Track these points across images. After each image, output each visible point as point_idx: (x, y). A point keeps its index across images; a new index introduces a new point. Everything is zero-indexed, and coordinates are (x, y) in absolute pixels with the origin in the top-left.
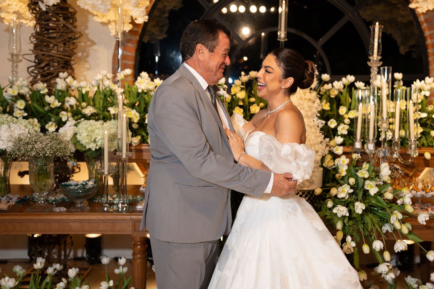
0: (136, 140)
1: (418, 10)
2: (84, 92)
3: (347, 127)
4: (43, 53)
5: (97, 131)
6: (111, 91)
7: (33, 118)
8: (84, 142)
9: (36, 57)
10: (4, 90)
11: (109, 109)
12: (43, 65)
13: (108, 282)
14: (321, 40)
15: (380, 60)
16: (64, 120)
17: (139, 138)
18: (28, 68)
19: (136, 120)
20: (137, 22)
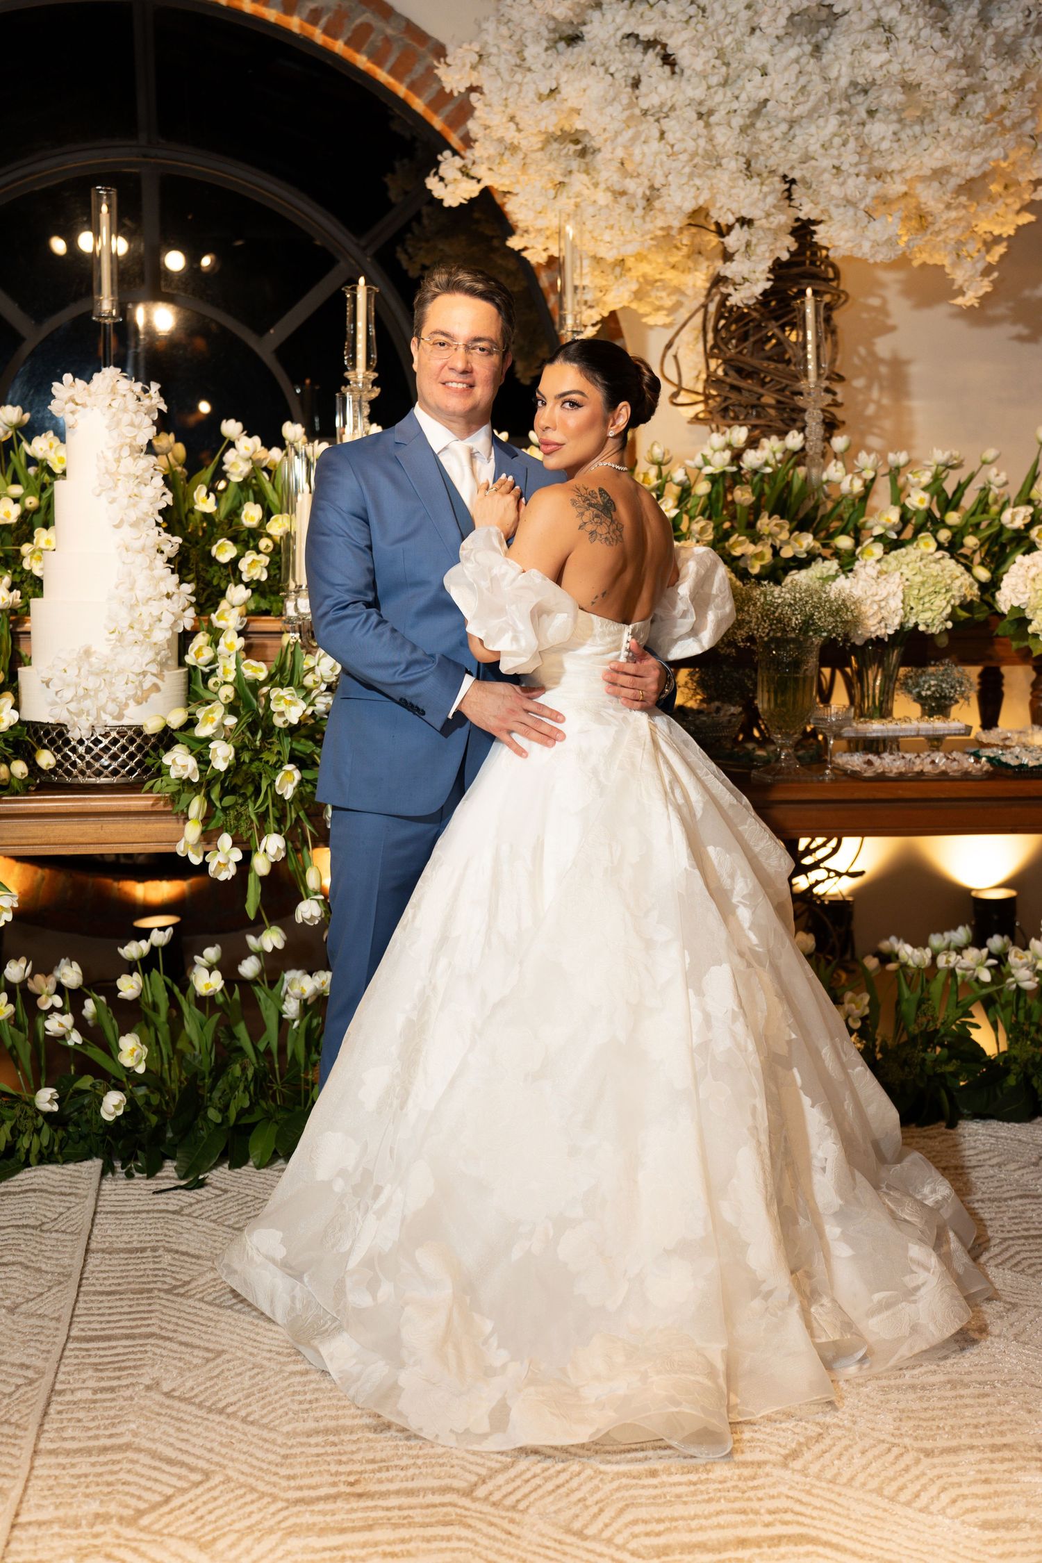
1: (524, 254)
3: (265, 560)
14: (272, 331)
15: (375, 383)
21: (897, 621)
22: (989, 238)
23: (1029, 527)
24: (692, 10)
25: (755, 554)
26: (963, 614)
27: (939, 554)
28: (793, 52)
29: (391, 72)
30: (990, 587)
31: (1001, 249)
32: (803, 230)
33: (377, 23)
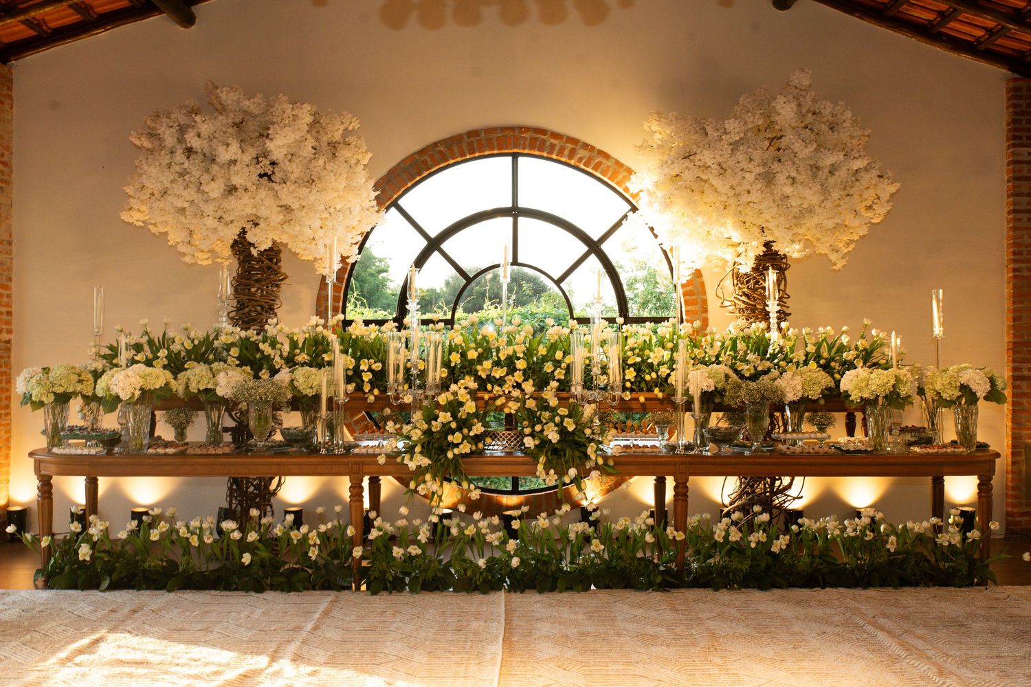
0: (351, 387)
2: (295, 339)
3: (563, 372)
4: (247, 297)
5: (313, 377)
6: (323, 338)
7: (246, 366)
8: (301, 388)
9: (238, 302)
10: (211, 339)
11: (324, 356)
12: (247, 310)
13: (326, 525)
16: (277, 367)
17: (354, 384)
18: (228, 313)
19: (351, 367)
20: (347, 260)
21: (800, 395)
22: (848, 242)
23: (855, 358)
24: (721, 171)
25: (747, 369)
26: (827, 392)
27: (818, 369)
28: (760, 185)
29: (609, 178)
30: (838, 383)
31: (852, 246)
32: (767, 245)
33: (604, 161)
